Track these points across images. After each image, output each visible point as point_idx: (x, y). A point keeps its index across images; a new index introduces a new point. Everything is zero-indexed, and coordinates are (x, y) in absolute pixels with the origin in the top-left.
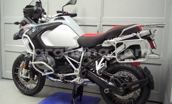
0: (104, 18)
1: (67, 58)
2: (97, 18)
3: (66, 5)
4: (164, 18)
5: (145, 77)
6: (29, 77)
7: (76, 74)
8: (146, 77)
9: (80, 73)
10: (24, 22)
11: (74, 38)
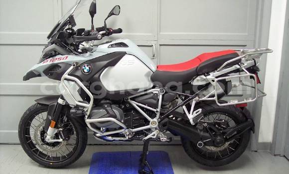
0: (161, 33)
1: (134, 104)
2: (151, 34)
3: (108, 17)
4: (247, 34)
5: (247, 119)
6: (61, 140)
7: (153, 126)
8: (249, 120)
9: (159, 126)
10: (53, 52)
11: (147, 75)
